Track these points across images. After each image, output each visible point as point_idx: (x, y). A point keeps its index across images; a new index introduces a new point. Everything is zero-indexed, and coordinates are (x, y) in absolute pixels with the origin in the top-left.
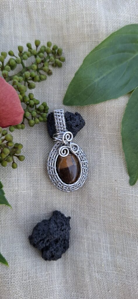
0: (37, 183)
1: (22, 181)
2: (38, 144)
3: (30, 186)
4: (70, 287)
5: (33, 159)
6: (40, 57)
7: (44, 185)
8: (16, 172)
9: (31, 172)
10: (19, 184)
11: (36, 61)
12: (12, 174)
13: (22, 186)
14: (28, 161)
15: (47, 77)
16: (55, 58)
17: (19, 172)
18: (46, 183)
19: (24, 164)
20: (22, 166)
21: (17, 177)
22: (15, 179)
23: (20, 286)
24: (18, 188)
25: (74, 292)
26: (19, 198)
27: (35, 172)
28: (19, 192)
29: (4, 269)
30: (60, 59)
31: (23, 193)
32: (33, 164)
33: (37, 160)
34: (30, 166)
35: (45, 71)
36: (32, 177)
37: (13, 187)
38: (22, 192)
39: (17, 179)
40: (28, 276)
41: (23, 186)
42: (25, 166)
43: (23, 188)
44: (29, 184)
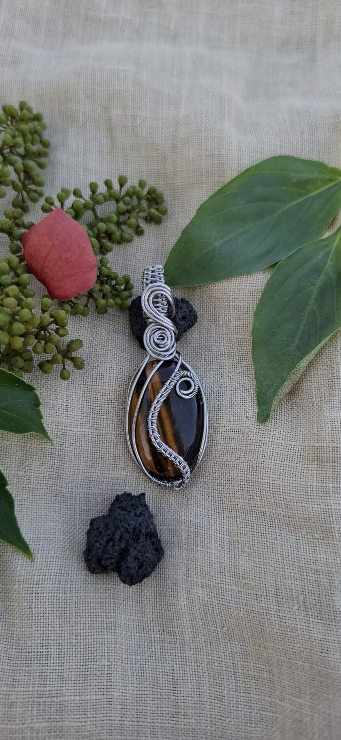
0: (100, 417)
1: (74, 410)
2: (109, 349)
3: (88, 420)
4: (149, 622)
5: (98, 372)
6: (125, 203)
7: (114, 422)
8: (66, 393)
9: (92, 396)
10: (69, 413)
11: (117, 208)
12: (59, 394)
13: (73, 419)
14: (89, 376)
15: (135, 238)
16: (150, 206)
17: (70, 393)
18: (116, 418)
19: (80, 379)
20: (78, 383)
21: (65, 401)
22: (63, 403)
23: (52, 603)
24: (67, 421)
25: (155, 632)
26: (67, 440)
27: (99, 396)
28: (68, 428)
29: (27, 566)
30: (157, 210)
31: (74, 433)
32: (98, 381)
33: (105, 374)
34: (91, 384)
35: (130, 226)
36: (92, 404)
37: (58, 418)
38: (73, 429)
39: (65, 404)
40: (69, 586)
41: (76, 419)
42: (82, 383)
43: (75, 422)
44: (87, 418)
